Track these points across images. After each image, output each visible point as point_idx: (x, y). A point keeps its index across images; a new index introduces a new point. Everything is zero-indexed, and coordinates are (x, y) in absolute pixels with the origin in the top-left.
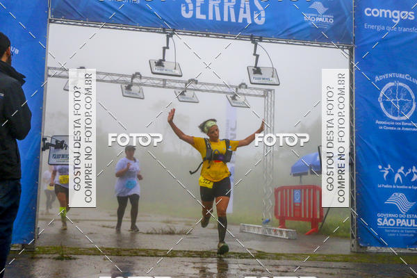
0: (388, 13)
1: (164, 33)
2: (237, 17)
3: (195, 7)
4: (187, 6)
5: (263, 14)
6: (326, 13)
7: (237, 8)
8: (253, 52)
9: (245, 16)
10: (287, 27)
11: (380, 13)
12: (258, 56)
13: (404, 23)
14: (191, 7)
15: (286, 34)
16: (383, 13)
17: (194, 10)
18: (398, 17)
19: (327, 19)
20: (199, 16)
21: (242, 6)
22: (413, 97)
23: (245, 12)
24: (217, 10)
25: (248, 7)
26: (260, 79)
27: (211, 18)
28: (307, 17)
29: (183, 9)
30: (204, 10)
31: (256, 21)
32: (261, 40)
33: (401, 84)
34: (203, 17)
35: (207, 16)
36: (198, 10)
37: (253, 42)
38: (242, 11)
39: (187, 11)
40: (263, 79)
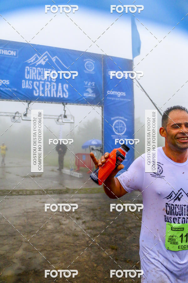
0: (116, 93)
1: (27, 102)
2: (57, 95)
3: (39, 91)
4: (36, 91)
5: (67, 93)
6: (92, 93)
7: (57, 91)
8: (63, 109)
9: (60, 94)
10: (77, 99)
11: (113, 93)
12: (65, 111)
13: (122, 97)
14: (38, 91)
15: (77, 102)
16: (114, 93)
17: (39, 93)
18: (119, 95)
19: (93, 95)
20: (41, 95)
21: (59, 90)
22: (125, 126)
23: (60, 93)
24: (49, 92)
25: (61, 91)
26: (66, 120)
27: (46, 95)
28: (85, 95)
29: (35, 92)
30: (43, 92)
31: (65, 96)
32: (66, 104)
33: (121, 121)
34: (43, 95)
35: (44, 95)
36: (41, 92)
37: (64, 105)
38: (59, 92)
39: (36, 93)
40: (68, 120)
